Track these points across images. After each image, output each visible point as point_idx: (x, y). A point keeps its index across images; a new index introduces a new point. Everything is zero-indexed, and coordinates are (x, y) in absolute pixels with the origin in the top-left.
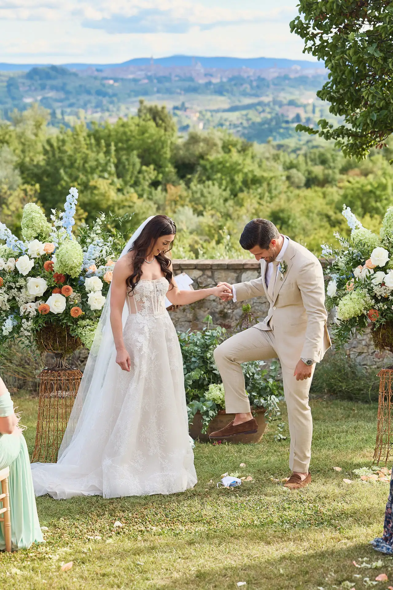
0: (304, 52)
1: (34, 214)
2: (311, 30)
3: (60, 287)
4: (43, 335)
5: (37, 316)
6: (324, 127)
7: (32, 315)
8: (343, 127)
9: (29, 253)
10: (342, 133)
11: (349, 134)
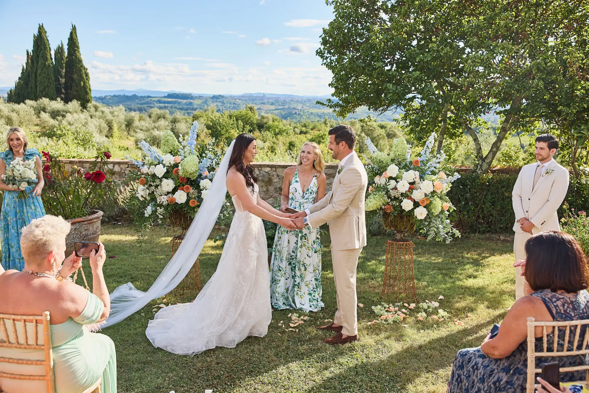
0: (322, 65)
1: (169, 137)
2: (326, 55)
3: (183, 186)
4: (173, 216)
5: (168, 204)
6: (329, 102)
7: (164, 204)
8: (338, 102)
9: (164, 162)
10: (337, 105)
11: (340, 106)
